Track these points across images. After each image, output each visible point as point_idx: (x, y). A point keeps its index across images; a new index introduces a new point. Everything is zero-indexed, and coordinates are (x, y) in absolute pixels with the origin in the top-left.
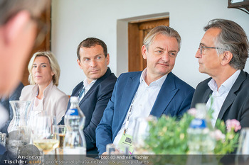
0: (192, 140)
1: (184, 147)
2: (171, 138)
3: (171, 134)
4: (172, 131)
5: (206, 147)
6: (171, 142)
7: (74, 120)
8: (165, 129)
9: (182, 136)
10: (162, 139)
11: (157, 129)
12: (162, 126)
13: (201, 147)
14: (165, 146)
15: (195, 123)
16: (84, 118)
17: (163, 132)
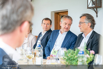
0: (79, 58)
1: (76, 60)
2: (72, 57)
3: (72, 56)
4: (72, 55)
5: (84, 60)
6: (72, 58)
7: (39, 48)
8: (70, 54)
9: (76, 57)
10: (69, 57)
11: (67, 54)
12: (69, 53)
13: (82, 60)
14: (70, 59)
15: (80, 52)
16: (42, 47)
17: (70, 55)
